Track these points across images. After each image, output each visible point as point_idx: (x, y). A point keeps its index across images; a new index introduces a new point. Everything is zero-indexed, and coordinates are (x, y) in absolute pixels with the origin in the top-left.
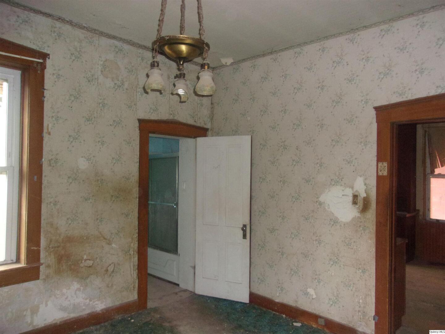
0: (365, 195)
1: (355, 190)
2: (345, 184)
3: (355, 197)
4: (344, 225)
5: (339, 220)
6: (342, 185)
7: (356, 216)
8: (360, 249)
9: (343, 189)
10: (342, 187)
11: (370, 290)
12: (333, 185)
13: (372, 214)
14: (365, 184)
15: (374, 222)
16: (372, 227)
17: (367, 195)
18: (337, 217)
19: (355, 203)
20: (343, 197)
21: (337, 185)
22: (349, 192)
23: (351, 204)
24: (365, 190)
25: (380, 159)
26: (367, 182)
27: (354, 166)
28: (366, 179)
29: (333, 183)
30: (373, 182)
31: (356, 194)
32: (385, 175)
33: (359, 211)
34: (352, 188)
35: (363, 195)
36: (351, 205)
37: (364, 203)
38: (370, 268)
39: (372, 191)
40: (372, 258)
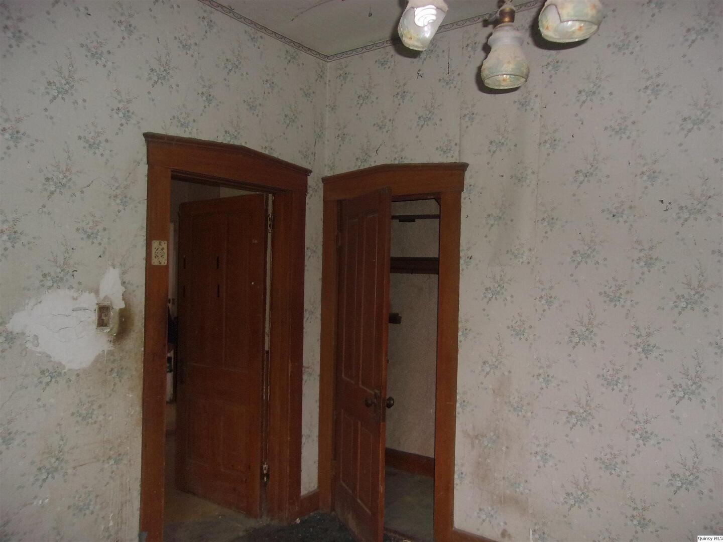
0: (123, 306)
1: (102, 296)
2: (80, 283)
3: (103, 310)
4: (78, 375)
5: (64, 367)
6: (72, 288)
7: (103, 351)
8: (111, 418)
9: (75, 295)
10: (73, 290)
11: (130, 490)
12: (49, 288)
13: (135, 341)
14: (123, 283)
15: (140, 357)
16: (134, 366)
17: (126, 304)
18: (60, 363)
19: (102, 323)
20: (75, 313)
21: (59, 287)
22: (90, 302)
23: (95, 326)
24: (123, 295)
25: (153, 232)
26: (127, 278)
27: (100, 244)
28: (124, 273)
29: (50, 283)
30: (138, 278)
31: (106, 303)
32: (163, 264)
33: (112, 339)
34: (97, 292)
35: (119, 304)
36: (95, 330)
37: (120, 320)
38: (130, 448)
39: (135, 296)
40: (133, 427)
